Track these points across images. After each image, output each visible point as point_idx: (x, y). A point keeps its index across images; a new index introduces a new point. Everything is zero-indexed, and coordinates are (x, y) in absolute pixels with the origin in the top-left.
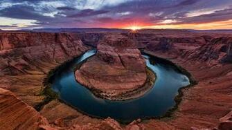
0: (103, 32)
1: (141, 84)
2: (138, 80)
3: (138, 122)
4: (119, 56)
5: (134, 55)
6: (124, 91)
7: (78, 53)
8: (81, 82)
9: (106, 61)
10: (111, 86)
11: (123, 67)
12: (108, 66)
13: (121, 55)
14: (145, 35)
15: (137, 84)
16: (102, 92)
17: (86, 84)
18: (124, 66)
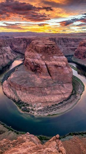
0: (31, 37)
1: (67, 96)
2: (64, 92)
3: (57, 139)
4: (46, 65)
5: (61, 63)
6: (50, 105)
7: (7, 61)
8: (9, 94)
9: (33, 70)
10: (37, 98)
11: (49, 77)
12: (35, 75)
13: (48, 63)
14: (73, 40)
15: (63, 97)
16: (28, 105)
17: (13, 96)
18: (51, 76)
